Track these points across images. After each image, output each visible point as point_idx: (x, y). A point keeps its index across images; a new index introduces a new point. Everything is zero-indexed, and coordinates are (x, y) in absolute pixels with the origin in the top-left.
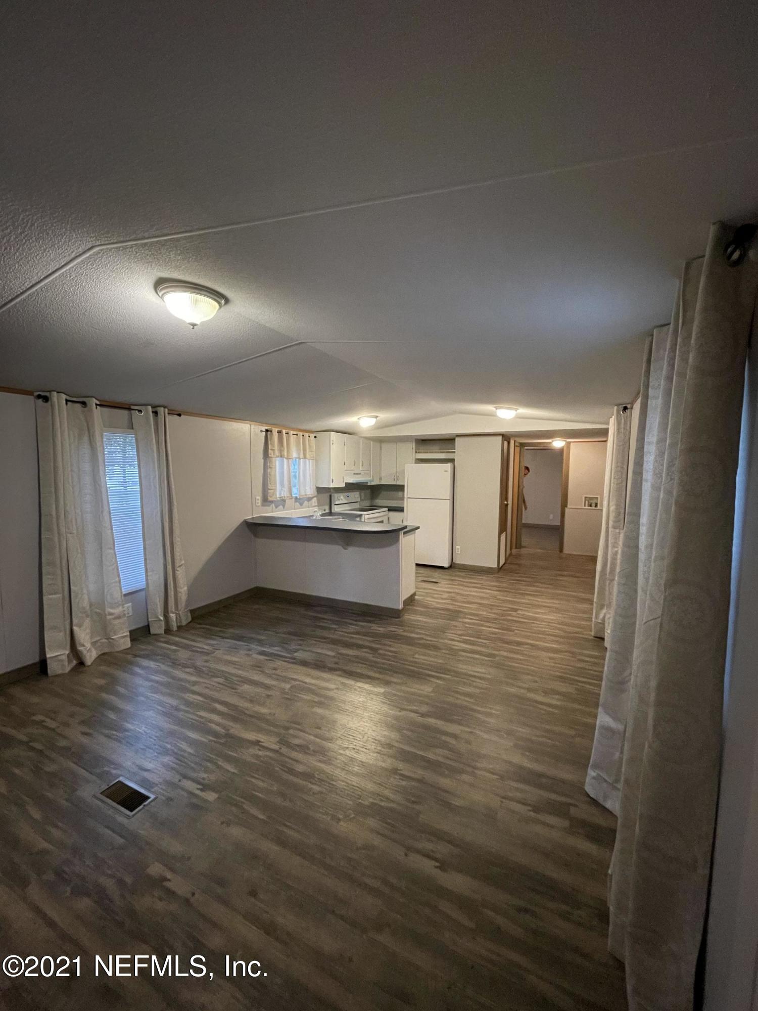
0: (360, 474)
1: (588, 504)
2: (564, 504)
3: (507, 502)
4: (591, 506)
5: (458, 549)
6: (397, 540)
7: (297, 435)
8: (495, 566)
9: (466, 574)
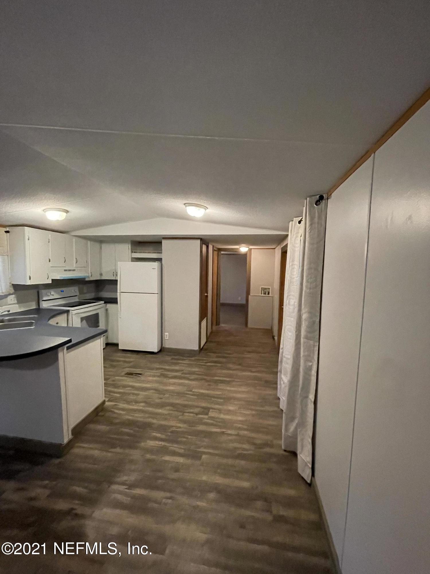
2: (248, 293)
3: (207, 293)
4: (265, 294)
5: (166, 335)
8: (196, 348)
9: (172, 359)
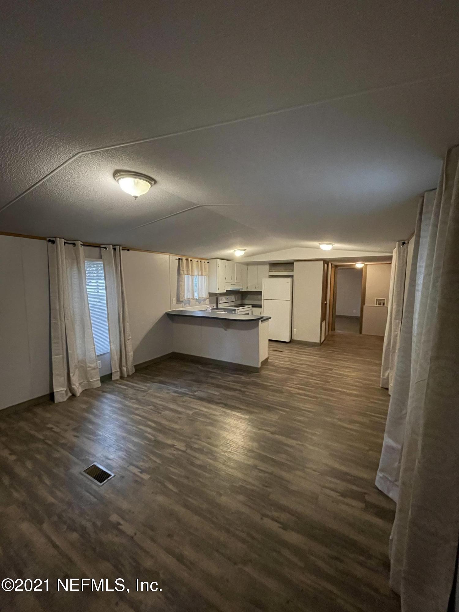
0: (235, 284)
1: (379, 303)
2: (363, 302)
3: (326, 301)
4: (380, 304)
5: (295, 331)
6: (257, 325)
7: (197, 261)
8: (318, 341)
9: (300, 347)
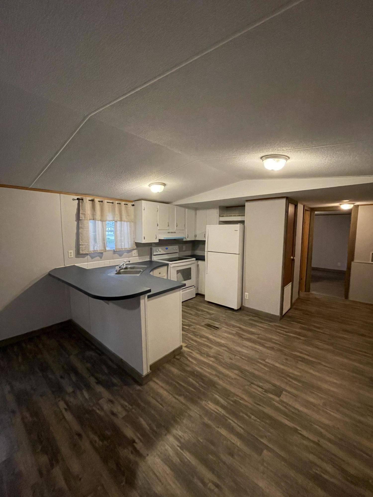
0: (175, 233)
2: (351, 259)
5: (247, 295)
6: (139, 304)
7: (113, 203)
8: (278, 314)
